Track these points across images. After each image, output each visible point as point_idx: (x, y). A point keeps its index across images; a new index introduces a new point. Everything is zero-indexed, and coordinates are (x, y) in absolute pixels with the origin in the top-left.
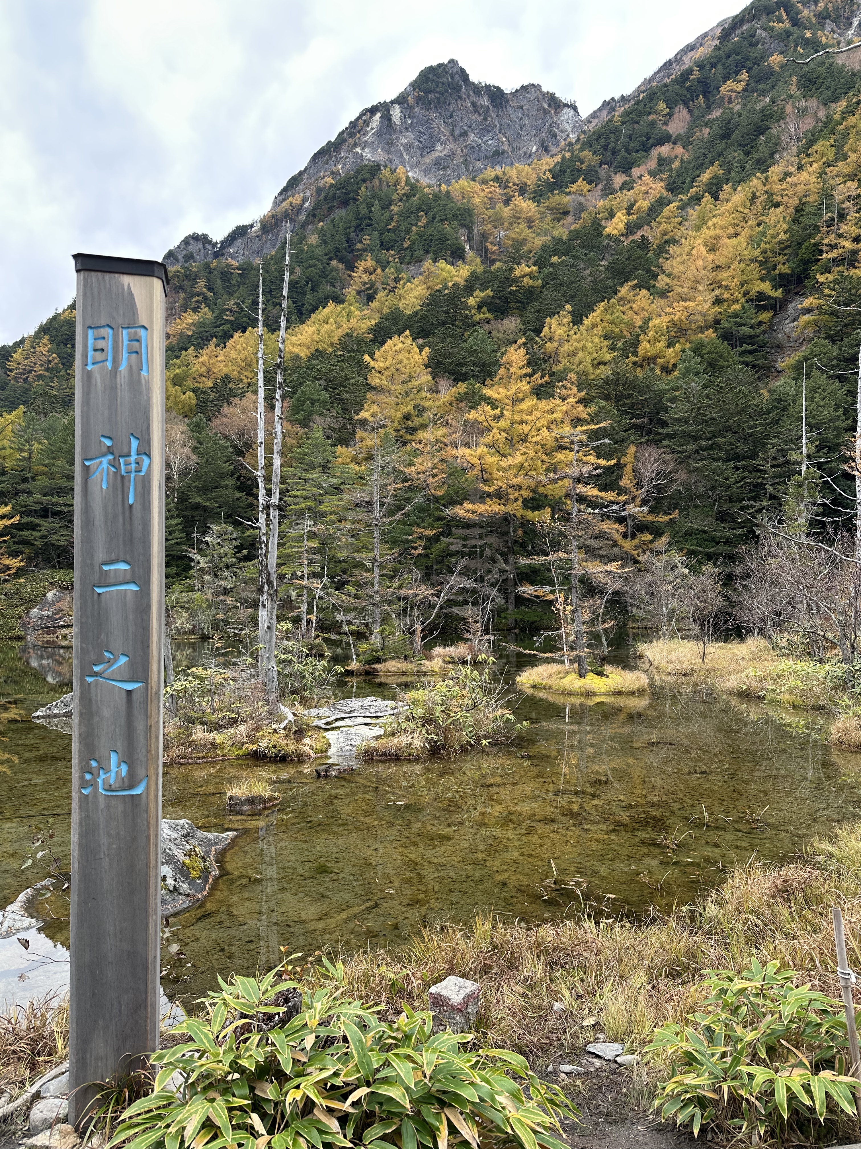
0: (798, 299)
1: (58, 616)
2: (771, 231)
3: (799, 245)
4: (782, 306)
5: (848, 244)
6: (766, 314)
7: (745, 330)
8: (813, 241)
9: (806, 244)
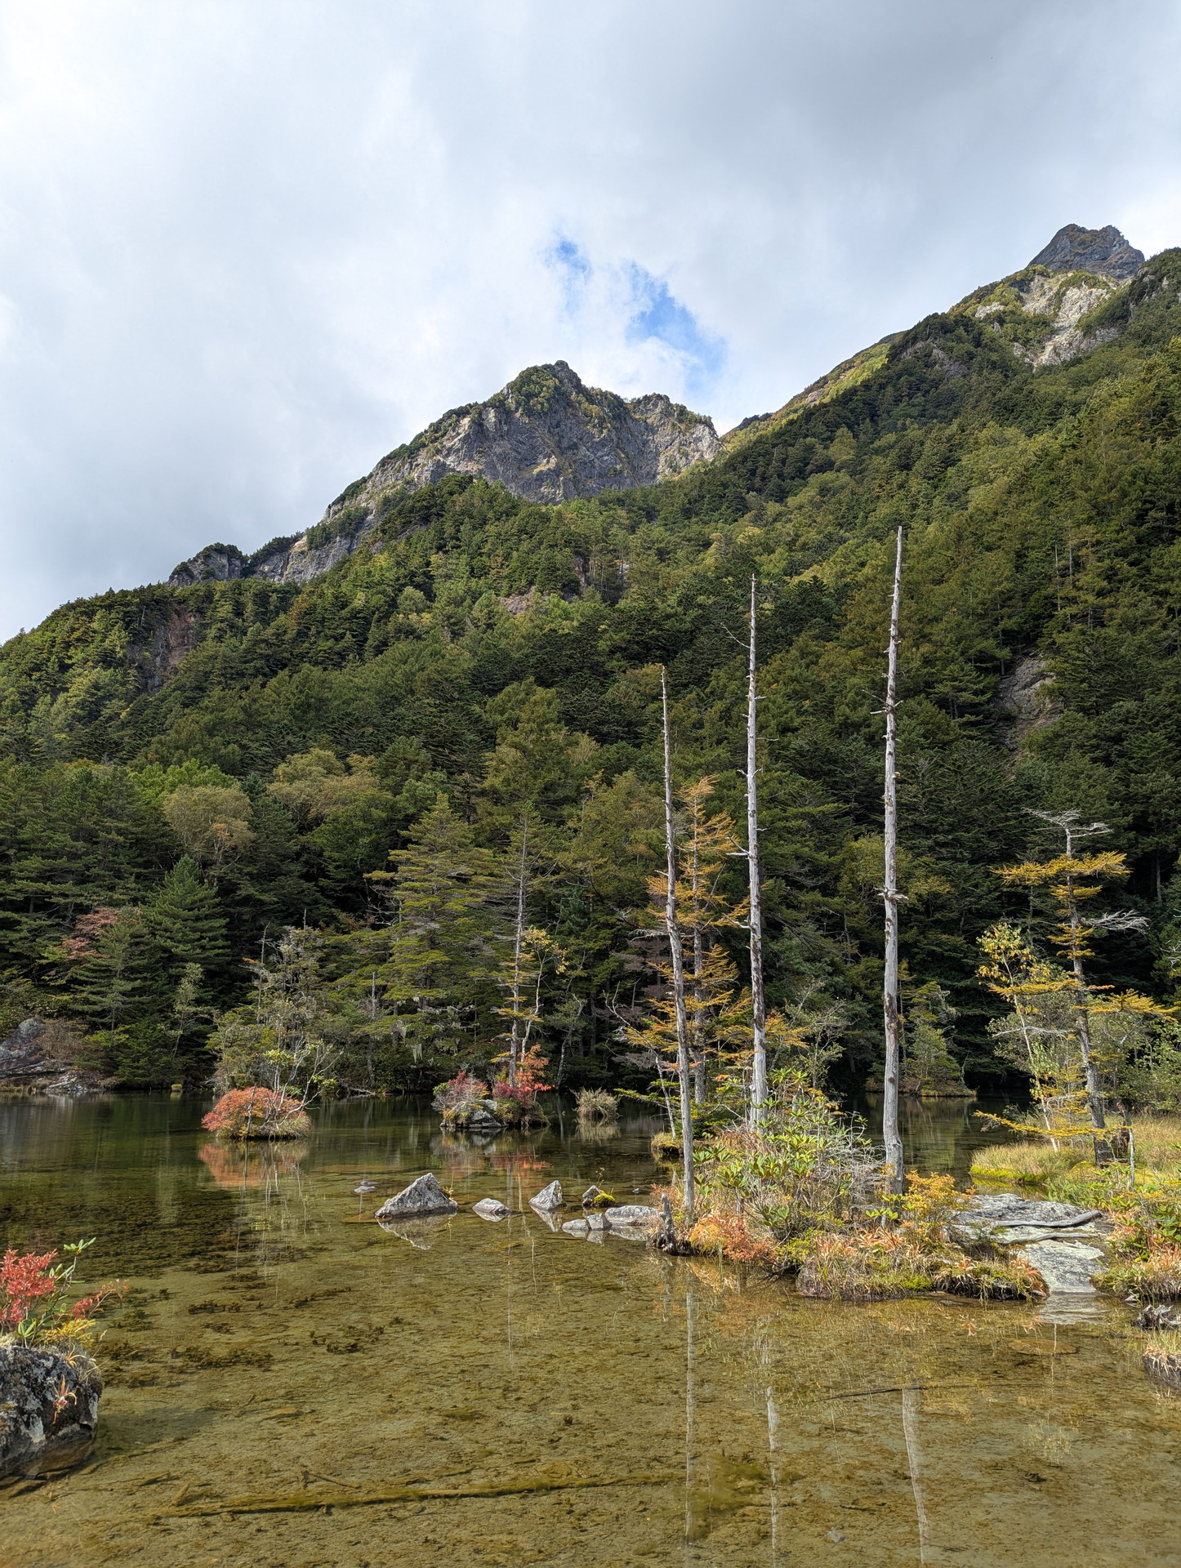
0: (1028, 662)
1: (33, 1059)
2: (990, 580)
3: (1025, 597)
4: (1009, 667)
5: (1091, 598)
6: (992, 679)
7: (967, 697)
8: (1044, 593)
9: (1036, 595)
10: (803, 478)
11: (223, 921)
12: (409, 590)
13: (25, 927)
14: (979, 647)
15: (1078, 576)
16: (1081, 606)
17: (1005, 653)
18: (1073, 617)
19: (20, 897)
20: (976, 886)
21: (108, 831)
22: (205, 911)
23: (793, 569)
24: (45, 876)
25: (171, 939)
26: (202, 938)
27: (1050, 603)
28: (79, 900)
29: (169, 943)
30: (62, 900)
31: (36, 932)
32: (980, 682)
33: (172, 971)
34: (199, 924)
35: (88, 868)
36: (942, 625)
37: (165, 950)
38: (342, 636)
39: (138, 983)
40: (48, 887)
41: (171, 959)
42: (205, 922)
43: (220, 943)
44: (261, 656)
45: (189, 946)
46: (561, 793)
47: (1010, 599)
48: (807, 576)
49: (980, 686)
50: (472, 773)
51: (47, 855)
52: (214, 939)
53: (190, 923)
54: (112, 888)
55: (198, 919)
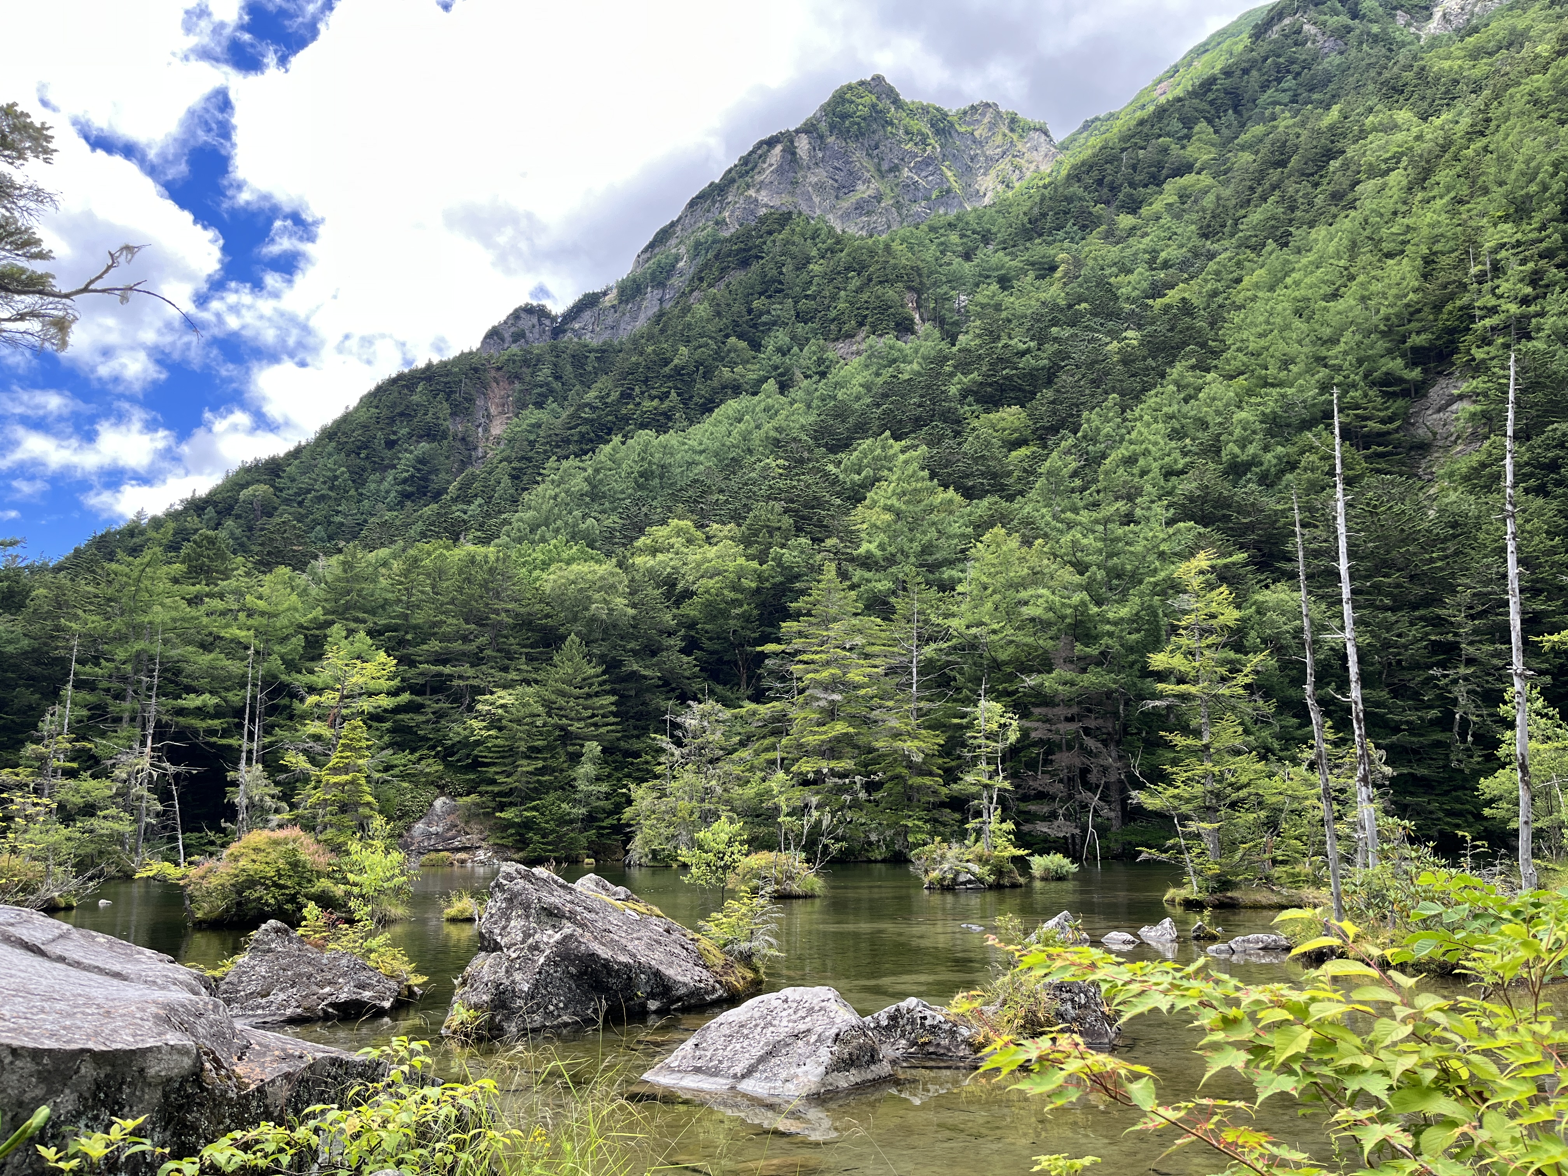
0: (1443, 382)
1: (450, 834)
2: (1394, 291)
3: (1438, 308)
4: (1418, 391)
5: (1513, 308)
6: (1400, 403)
7: (1373, 425)
8: (1458, 303)
9: (1449, 307)
10: (1157, 185)
11: (613, 699)
12: (733, 340)
13: (429, 710)
14: (1384, 369)
15: (1497, 282)
16: (1503, 316)
17: (1415, 374)
18: (1493, 329)
19: (421, 681)
20: (1400, 635)
21: (497, 612)
22: (595, 688)
23: (1156, 291)
24: (441, 659)
25: (566, 717)
26: (593, 716)
27: (1467, 315)
28: (475, 682)
29: (565, 721)
30: (462, 683)
31: (440, 715)
32: (1387, 408)
33: (570, 749)
34: (589, 702)
35: (481, 651)
36: (1341, 347)
37: (562, 728)
38: (667, 395)
39: (540, 764)
40: (447, 670)
41: (566, 736)
42: (595, 699)
43: (612, 719)
44: (586, 421)
45: (582, 724)
46: (939, 556)
47: (1419, 311)
48: (1173, 296)
49: (1389, 412)
50: (841, 540)
51: (445, 638)
52: (603, 716)
53: (581, 701)
54: (505, 669)
55: (589, 696)
